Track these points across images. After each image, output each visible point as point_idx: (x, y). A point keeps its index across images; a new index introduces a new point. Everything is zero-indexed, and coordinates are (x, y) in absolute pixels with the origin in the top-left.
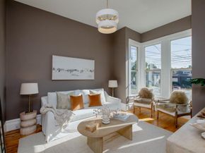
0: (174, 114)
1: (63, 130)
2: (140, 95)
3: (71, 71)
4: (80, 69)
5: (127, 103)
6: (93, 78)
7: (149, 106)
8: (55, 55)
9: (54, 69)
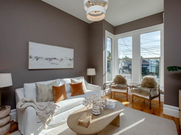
0: (148, 97)
1: (46, 126)
2: (115, 82)
3: (50, 59)
4: (59, 58)
5: (104, 89)
6: (72, 67)
7: (125, 91)
8: (32, 41)
9: (31, 57)
